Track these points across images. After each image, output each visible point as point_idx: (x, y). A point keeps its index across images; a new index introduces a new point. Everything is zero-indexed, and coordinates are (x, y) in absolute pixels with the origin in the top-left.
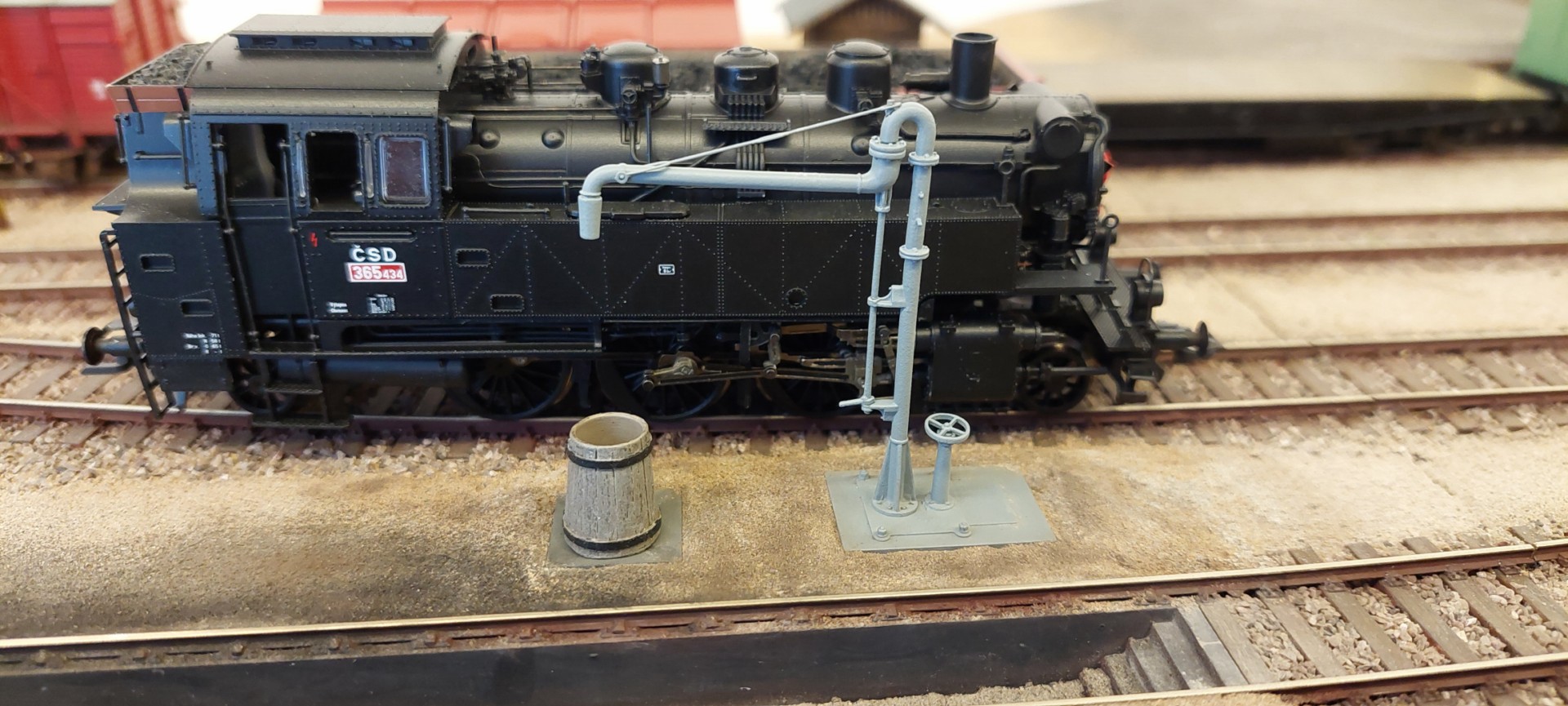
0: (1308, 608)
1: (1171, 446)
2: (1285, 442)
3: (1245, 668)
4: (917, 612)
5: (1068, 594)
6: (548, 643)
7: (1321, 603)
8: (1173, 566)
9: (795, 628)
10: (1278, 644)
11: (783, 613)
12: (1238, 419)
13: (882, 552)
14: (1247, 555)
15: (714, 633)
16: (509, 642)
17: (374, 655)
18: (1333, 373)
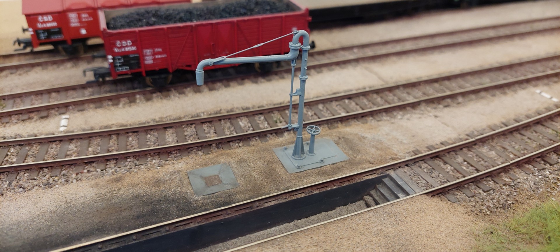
0: (423, 167)
1: (369, 124)
2: (399, 117)
3: (413, 188)
4: (317, 189)
5: (359, 175)
6: (207, 222)
7: (426, 165)
8: (384, 161)
9: (283, 201)
10: (419, 179)
11: (279, 197)
12: (384, 112)
13: (301, 172)
14: (401, 154)
15: (259, 208)
16: (194, 224)
17: (149, 238)
18: (404, 93)
